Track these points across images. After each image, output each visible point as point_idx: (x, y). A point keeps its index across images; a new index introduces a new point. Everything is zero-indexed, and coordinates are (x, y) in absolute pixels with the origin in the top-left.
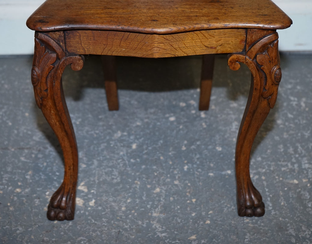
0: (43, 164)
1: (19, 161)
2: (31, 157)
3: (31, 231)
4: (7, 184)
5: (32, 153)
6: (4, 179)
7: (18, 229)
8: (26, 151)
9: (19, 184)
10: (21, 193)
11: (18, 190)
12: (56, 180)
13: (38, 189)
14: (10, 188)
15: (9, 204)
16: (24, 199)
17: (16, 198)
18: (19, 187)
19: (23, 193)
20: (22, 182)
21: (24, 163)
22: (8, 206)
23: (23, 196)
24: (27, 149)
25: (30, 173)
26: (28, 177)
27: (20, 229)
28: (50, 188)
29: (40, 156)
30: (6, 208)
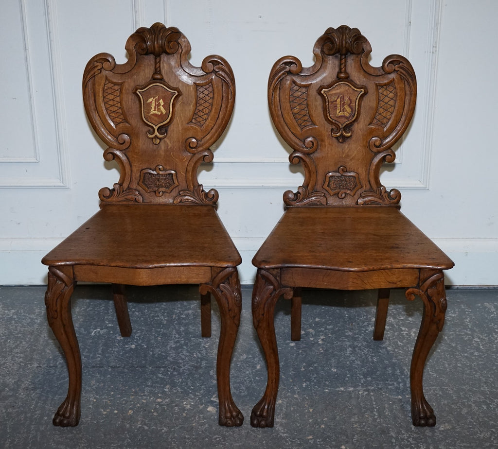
0: (178, 380)
1: (157, 377)
2: (168, 374)
3: (174, 430)
4: (149, 395)
5: (169, 371)
6: (146, 391)
7: (163, 429)
8: (162, 369)
9: (160, 395)
10: (162, 402)
11: (159, 400)
12: (191, 393)
13: (176, 399)
14: (151, 399)
15: (153, 411)
16: (165, 407)
17: (158, 406)
18: (160, 398)
19: (164, 402)
20: (161, 393)
21: (162, 379)
22: (152, 412)
23: (163, 405)
24: (163, 367)
25: (168, 386)
26: (167, 390)
27: (165, 429)
28: (187, 399)
29: (175, 373)
30: (151, 414)
